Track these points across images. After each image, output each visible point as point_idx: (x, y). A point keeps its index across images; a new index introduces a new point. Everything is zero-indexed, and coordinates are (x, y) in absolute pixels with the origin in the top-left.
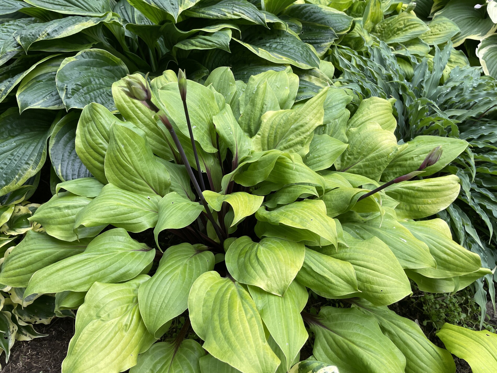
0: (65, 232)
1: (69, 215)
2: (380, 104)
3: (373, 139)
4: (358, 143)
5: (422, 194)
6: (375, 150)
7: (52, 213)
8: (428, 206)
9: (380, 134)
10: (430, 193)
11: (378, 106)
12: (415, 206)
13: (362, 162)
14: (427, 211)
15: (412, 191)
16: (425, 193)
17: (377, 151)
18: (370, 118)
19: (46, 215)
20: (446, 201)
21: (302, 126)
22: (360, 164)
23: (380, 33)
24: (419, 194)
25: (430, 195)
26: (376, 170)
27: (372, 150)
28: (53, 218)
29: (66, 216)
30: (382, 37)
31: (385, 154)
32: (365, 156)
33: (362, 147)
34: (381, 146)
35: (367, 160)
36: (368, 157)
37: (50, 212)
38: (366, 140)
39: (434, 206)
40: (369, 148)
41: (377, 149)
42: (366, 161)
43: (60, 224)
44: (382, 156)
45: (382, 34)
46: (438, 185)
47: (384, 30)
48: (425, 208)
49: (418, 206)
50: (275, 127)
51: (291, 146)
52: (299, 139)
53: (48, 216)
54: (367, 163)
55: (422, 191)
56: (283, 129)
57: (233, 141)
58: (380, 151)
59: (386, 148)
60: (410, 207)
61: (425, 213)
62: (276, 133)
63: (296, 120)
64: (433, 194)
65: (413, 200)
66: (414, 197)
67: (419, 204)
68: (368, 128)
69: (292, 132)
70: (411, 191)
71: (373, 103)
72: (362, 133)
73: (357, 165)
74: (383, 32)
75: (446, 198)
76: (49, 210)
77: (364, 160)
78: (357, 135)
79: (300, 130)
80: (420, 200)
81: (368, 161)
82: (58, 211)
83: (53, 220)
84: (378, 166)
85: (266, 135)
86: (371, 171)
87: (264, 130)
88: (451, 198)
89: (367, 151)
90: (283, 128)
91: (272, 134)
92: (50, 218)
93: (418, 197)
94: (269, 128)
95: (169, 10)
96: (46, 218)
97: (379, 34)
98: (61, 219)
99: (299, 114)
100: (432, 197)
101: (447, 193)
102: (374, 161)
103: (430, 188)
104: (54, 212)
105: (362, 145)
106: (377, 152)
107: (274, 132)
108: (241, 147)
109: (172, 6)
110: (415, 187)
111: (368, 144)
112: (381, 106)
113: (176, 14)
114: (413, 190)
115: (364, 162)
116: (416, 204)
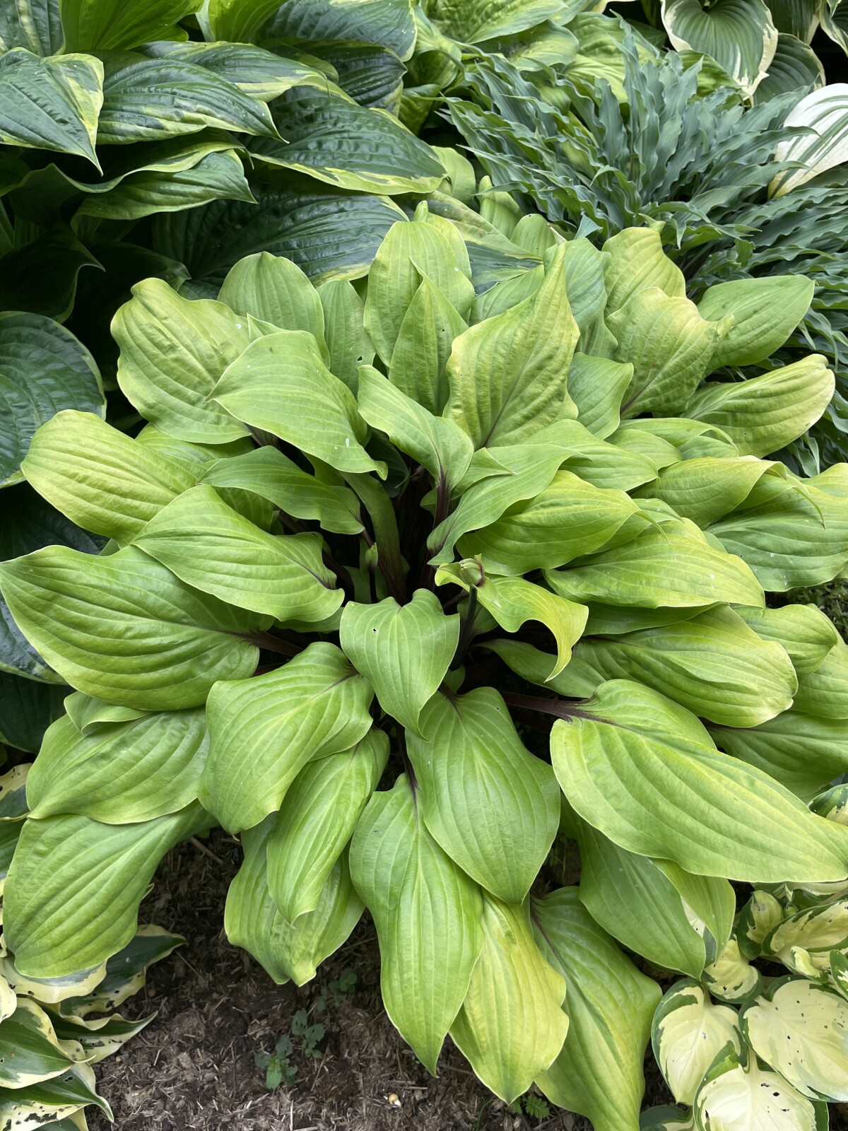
0: (147, 799)
1: (138, 759)
2: (643, 241)
3: (666, 327)
4: (639, 345)
5: (771, 401)
6: (676, 350)
7: (92, 773)
8: (787, 423)
9: (674, 311)
10: (784, 397)
11: (642, 247)
12: (761, 429)
13: (658, 382)
14: (787, 433)
15: (753, 400)
16: (776, 398)
17: (680, 349)
18: (637, 280)
19: (80, 787)
20: (816, 404)
21: (550, 358)
22: (653, 386)
23: (448, 18)
24: (764, 403)
25: (786, 401)
26: (685, 389)
27: (671, 351)
28: (103, 783)
29: (132, 765)
30: (457, 27)
31: (698, 352)
32: (659, 367)
33: (650, 351)
34: (685, 337)
35: (667, 375)
36: (666, 368)
37: (87, 775)
38: (652, 334)
39: (797, 419)
40: (663, 348)
41: (679, 345)
42: (665, 378)
43: (126, 789)
44: (694, 358)
45: (455, 20)
46: (795, 377)
47: (458, 11)
48: (783, 428)
49: (769, 427)
50: (487, 377)
51: (538, 410)
52: (551, 389)
53: (87, 787)
54: (667, 381)
55: (771, 395)
56: (509, 377)
57: (429, 445)
58: (687, 348)
59: (697, 337)
60: (754, 434)
61: (784, 438)
62: (494, 390)
63: (530, 348)
64: (791, 395)
65: (757, 418)
66: (758, 412)
67: (769, 423)
68: (646, 304)
69: (531, 377)
70: (750, 400)
71: (631, 243)
72: (637, 319)
73: (647, 390)
74: (457, 15)
75: (814, 398)
76: (79, 771)
77: (660, 375)
78: (629, 328)
79: (549, 368)
80: (770, 414)
81: (670, 376)
82: (104, 762)
83: (103, 789)
84: (687, 379)
85: (473, 401)
86: (677, 394)
87: (465, 394)
88: (823, 397)
89: (661, 357)
90: (508, 373)
91: (485, 396)
92: (95, 788)
93: (765, 411)
94: (473, 383)
95: (64, 143)
96: (83, 794)
97: (447, 22)
98: (123, 777)
99: (534, 333)
100: (790, 403)
101: (814, 388)
102: (680, 373)
103: (783, 386)
104: (94, 769)
105: (648, 345)
106: (681, 353)
107: (488, 389)
108: (445, 451)
109: (64, 127)
110: (756, 391)
111: (659, 342)
112: (647, 245)
113: (89, 151)
114: (754, 397)
115: (661, 380)
116: (763, 425)
